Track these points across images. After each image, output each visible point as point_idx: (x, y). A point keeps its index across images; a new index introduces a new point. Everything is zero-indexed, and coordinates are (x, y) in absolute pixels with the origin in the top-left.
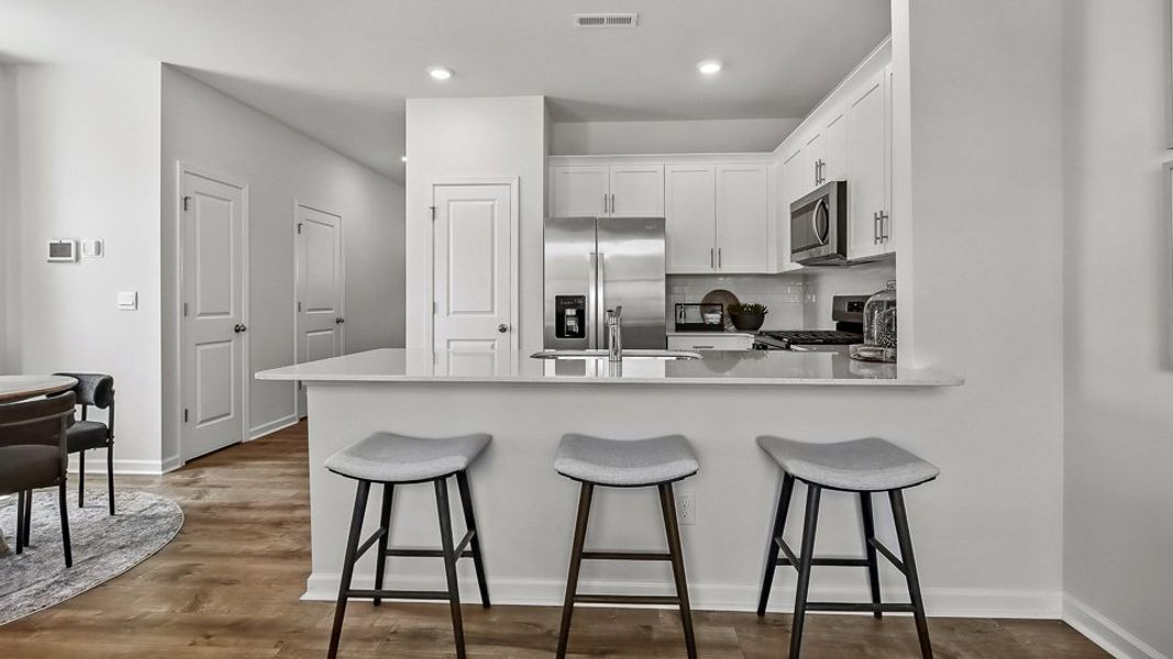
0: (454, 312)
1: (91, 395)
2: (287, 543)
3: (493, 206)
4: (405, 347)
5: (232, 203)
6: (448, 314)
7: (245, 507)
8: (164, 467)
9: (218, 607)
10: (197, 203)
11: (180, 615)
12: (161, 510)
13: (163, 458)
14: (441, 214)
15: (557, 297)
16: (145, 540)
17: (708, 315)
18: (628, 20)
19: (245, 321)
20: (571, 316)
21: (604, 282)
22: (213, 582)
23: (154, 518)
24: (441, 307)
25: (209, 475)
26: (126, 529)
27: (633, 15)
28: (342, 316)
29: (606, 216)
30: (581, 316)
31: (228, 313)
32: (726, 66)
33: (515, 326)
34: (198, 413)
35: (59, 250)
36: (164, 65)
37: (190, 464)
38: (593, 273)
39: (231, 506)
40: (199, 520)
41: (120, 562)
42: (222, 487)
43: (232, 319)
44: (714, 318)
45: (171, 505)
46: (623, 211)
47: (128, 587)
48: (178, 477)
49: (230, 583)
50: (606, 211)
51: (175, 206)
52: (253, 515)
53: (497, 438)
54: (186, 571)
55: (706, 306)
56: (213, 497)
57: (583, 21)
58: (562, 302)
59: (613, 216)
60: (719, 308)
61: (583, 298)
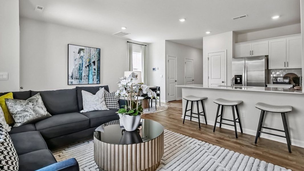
0: (213, 79)
1: (158, 89)
2: (180, 113)
3: (221, 57)
4: (203, 84)
5: (175, 60)
6: (211, 79)
7: (176, 108)
8: (166, 102)
9: (171, 116)
10: (170, 61)
11: (167, 116)
12: (165, 106)
13: (166, 100)
14: (210, 59)
15: (235, 75)
16: (164, 109)
17: (284, 80)
18: (245, 16)
19: (177, 80)
20: (239, 80)
21: (247, 71)
22: (171, 114)
23: (165, 107)
24: (210, 78)
25: (171, 104)
26: (161, 107)
27: (246, 15)
28: (194, 79)
29: (251, 56)
30: (241, 80)
31: (174, 78)
32: (281, 16)
33: (226, 81)
34: (170, 94)
35: (154, 69)
36: (166, 40)
37: (169, 102)
38: (244, 70)
39: (174, 108)
40: (170, 108)
41: (161, 110)
42: (173, 105)
43: (174, 79)
44: (287, 81)
45: (166, 106)
46: (255, 55)
47: (162, 113)
48: (167, 103)
49: (173, 115)
50: (250, 55)
51: (167, 61)
52: (177, 109)
53: (208, 98)
54: (168, 113)
55: (285, 77)
56: (172, 106)
57: (234, 19)
58: (237, 76)
59: (253, 56)
60: (289, 78)
61: (242, 75)
